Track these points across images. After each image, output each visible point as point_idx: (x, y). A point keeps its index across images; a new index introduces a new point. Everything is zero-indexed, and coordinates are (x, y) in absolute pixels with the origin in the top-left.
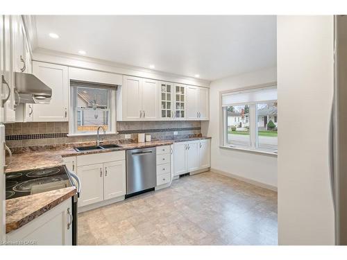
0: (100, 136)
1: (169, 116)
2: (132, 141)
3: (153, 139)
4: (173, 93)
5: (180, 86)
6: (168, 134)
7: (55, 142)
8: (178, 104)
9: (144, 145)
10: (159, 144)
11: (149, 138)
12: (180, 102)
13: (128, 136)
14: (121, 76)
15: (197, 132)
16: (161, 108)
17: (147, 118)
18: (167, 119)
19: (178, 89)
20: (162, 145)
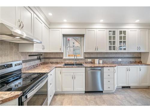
0: (75, 59)
1: (114, 49)
2: (91, 63)
3: (103, 63)
4: (117, 35)
5: (123, 30)
6: (113, 60)
7: (59, 60)
8: (121, 42)
9: (98, 65)
10: (106, 66)
11: (101, 62)
12: (123, 40)
13: (89, 60)
14: (85, 29)
15: (137, 60)
16: (108, 45)
17: (99, 51)
18: (112, 51)
19: (121, 32)
20: (107, 67)
